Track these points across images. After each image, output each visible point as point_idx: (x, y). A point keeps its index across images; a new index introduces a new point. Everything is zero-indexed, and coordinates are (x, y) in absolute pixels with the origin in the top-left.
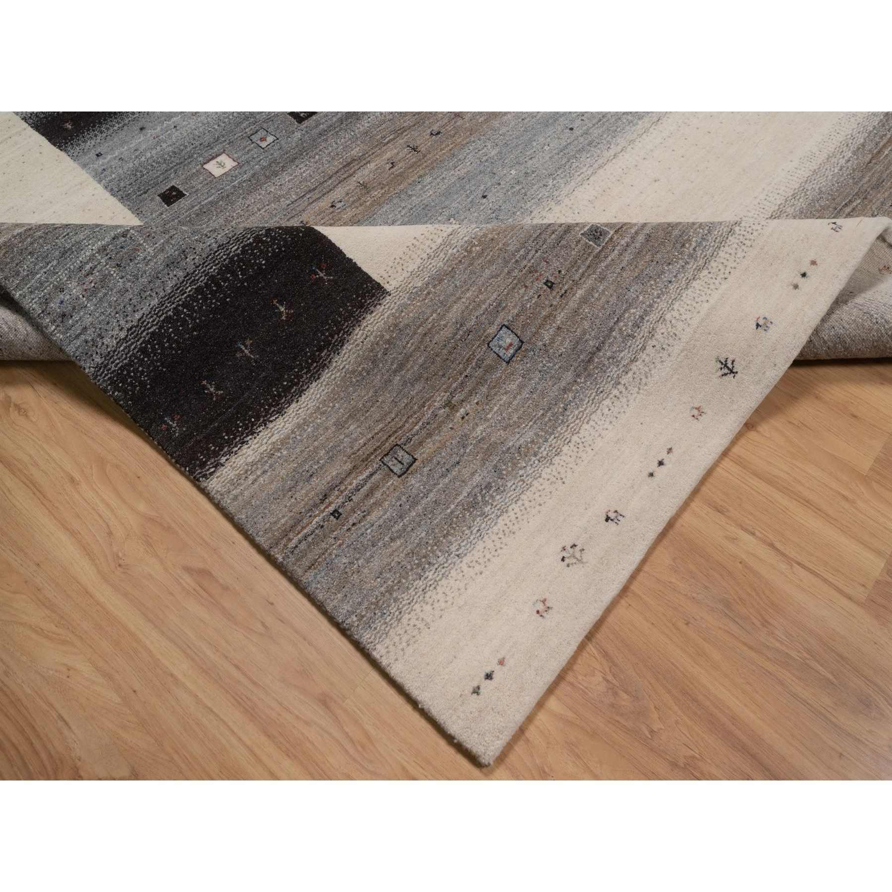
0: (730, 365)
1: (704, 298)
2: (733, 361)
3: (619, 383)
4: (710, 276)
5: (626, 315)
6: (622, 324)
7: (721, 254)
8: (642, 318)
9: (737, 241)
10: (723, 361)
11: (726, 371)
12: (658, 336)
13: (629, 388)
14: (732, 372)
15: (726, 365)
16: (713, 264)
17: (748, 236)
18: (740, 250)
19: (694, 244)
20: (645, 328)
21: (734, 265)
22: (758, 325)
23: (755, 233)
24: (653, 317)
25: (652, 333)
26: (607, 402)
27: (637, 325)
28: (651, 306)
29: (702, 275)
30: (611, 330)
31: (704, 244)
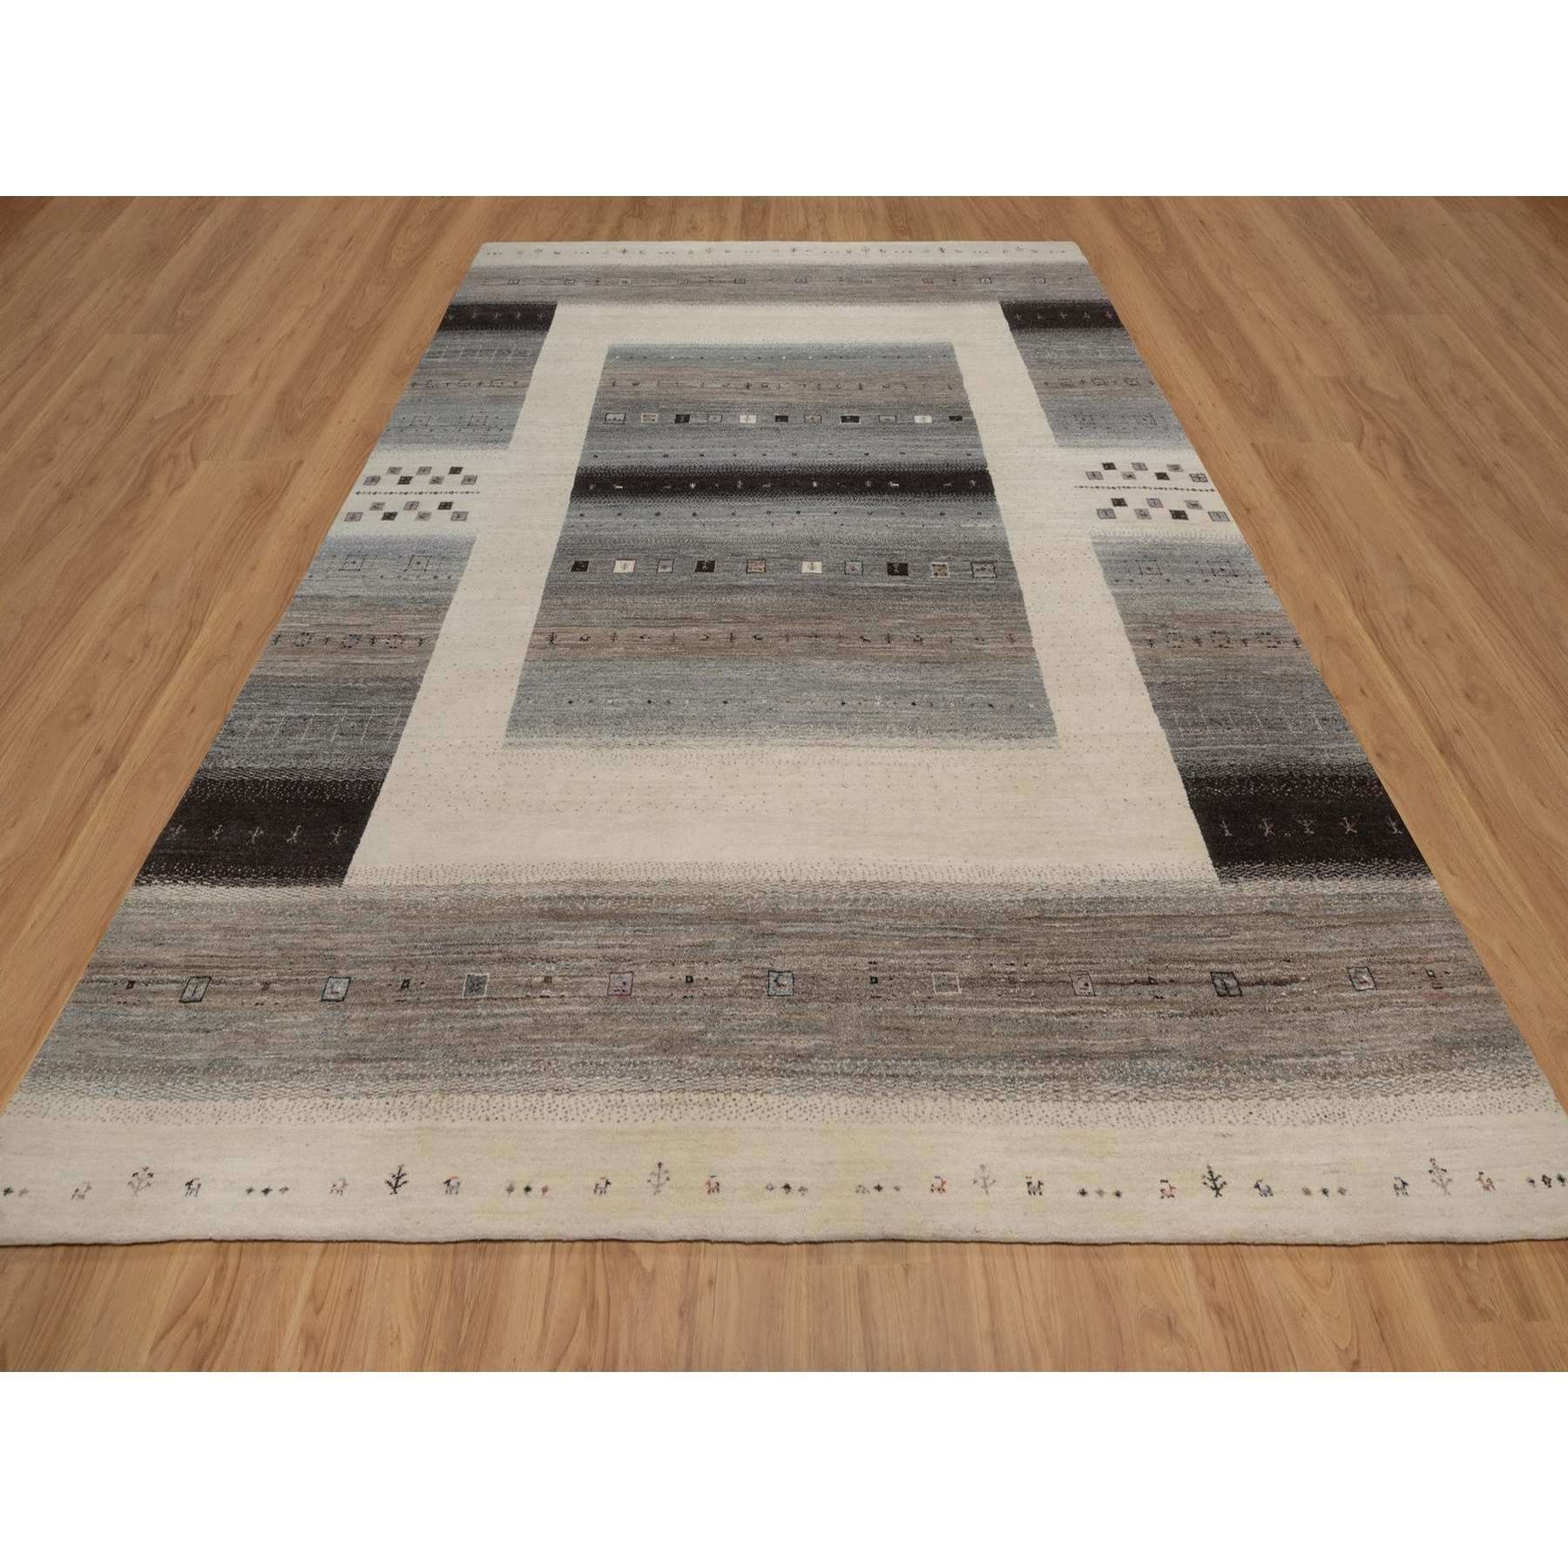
0: (401, 1181)
1: (455, 1115)
2: (405, 1182)
3: (342, 1099)
4: (484, 1104)
5: (403, 1063)
6: (394, 1064)
7: (513, 1098)
8: (408, 1076)
9: (534, 1103)
10: (402, 1172)
11: (394, 1183)
12: (399, 1101)
13: (341, 1110)
14: (395, 1188)
15: (399, 1178)
16: (498, 1098)
17: (545, 1110)
18: (526, 1111)
19: (511, 1068)
20: (401, 1085)
21: (507, 1116)
22: (448, 1182)
23: (551, 1116)
24: (412, 1085)
25: (399, 1093)
26: (319, 1101)
27: (398, 1077)
28: (423, 1076)
29: (482, 1097)
30: (385, 1059)
31: (516, 1076)
